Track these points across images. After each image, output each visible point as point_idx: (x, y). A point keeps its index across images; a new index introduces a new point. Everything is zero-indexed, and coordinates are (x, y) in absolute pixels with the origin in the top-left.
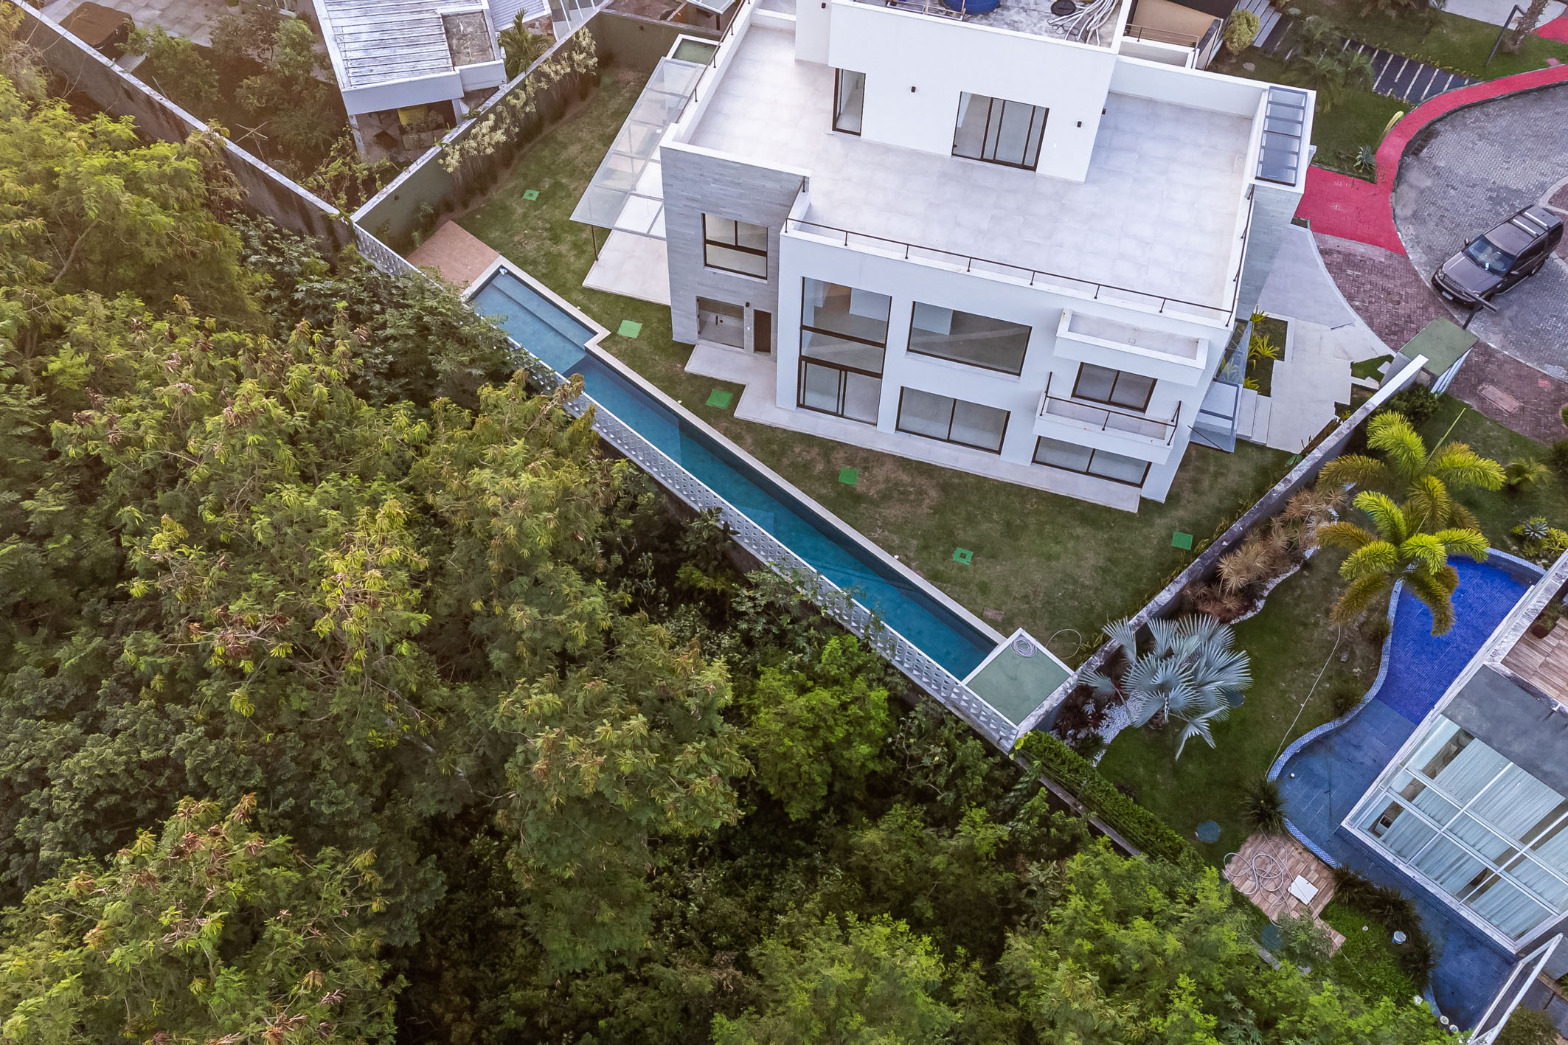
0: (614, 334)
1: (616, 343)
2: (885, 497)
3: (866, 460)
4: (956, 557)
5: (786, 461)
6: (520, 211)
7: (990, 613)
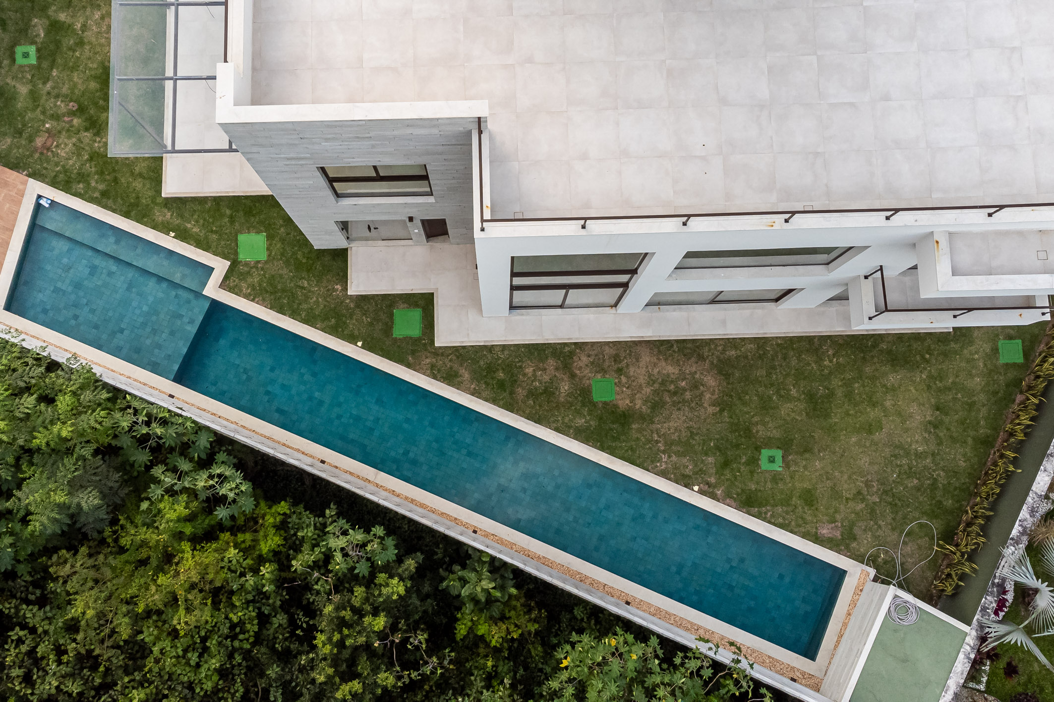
0: (235, 264)
1: (243, 276)
2: (656, 406)
3: (616, 358)
4: (764, 465)
5: (521, 392)
6: (23, 89)
7: (824, 532)
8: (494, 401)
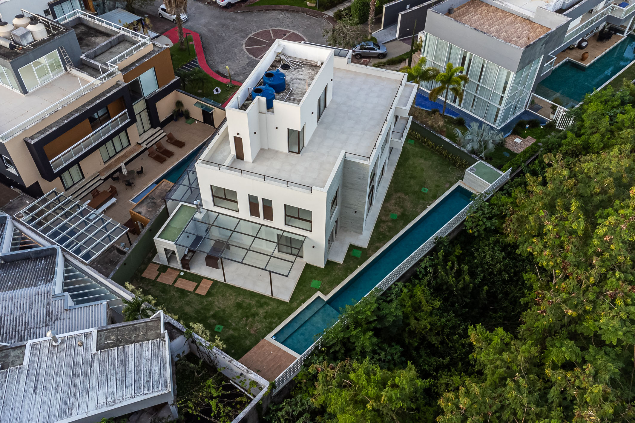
0: (319, 290)
1: (325, 289)
2: (402, 207)
4: (426, 192)
6: (231, 332)
7: (447, 186)
8: (388, 241)
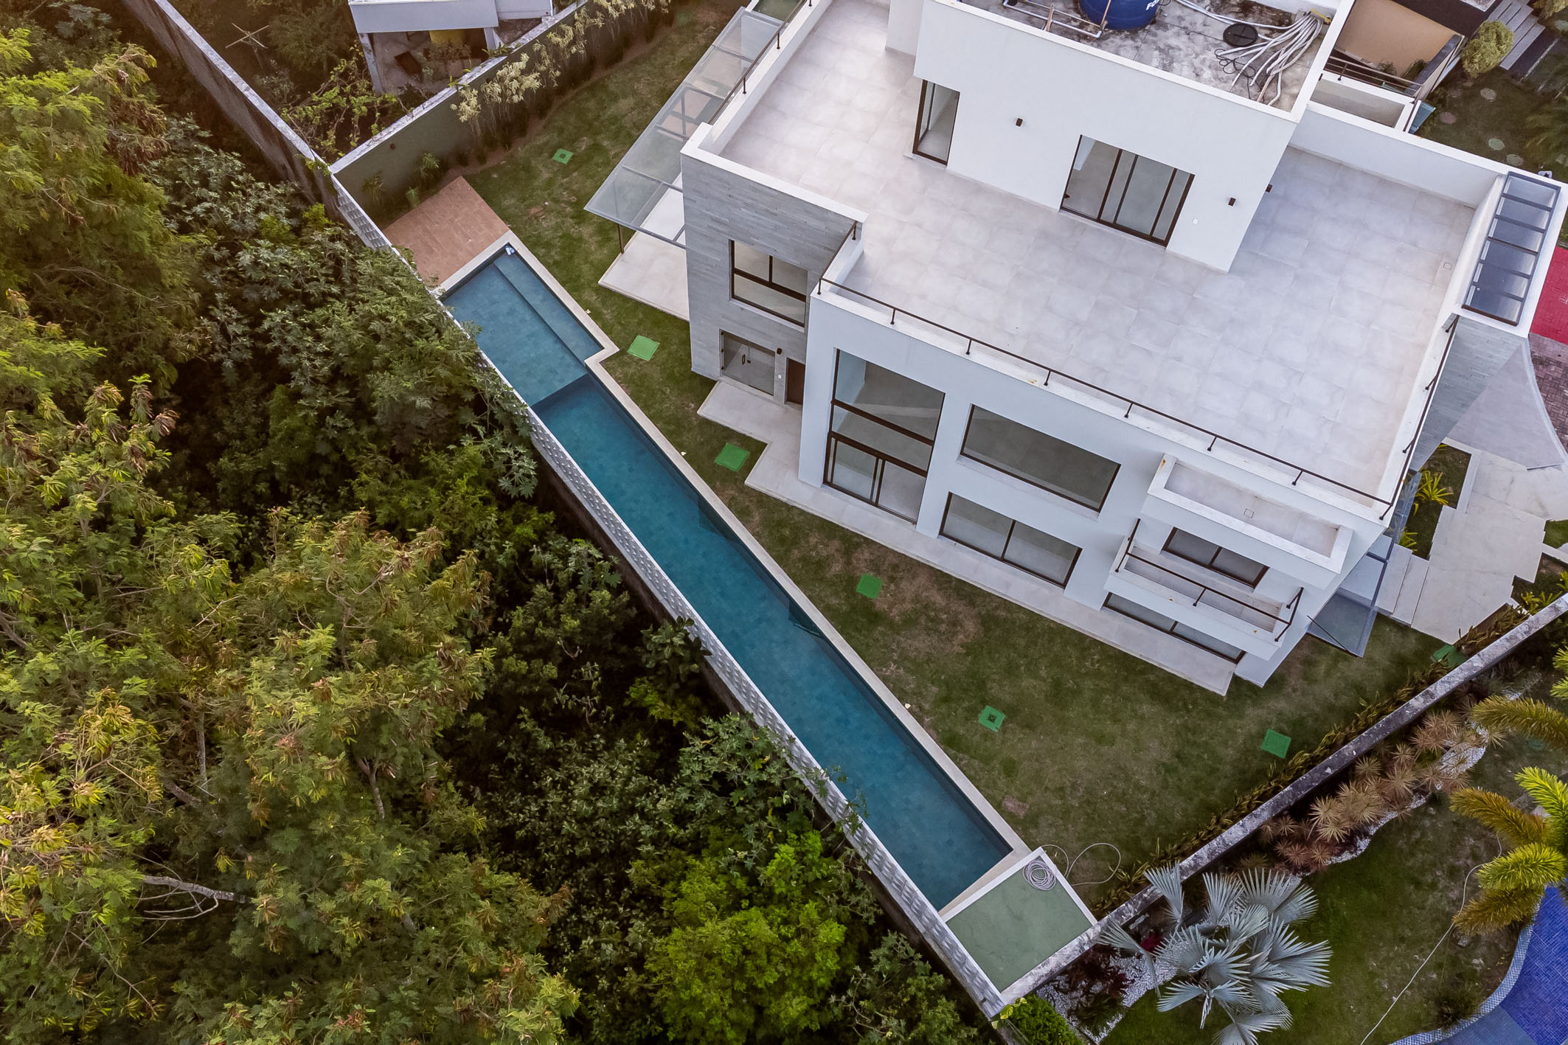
0: (622, 352)
1: (623, 364)
2: (909, 622)
3: (895, 568)
4: (982, 719)
6: (546, 175)
7: (1010, 805)
